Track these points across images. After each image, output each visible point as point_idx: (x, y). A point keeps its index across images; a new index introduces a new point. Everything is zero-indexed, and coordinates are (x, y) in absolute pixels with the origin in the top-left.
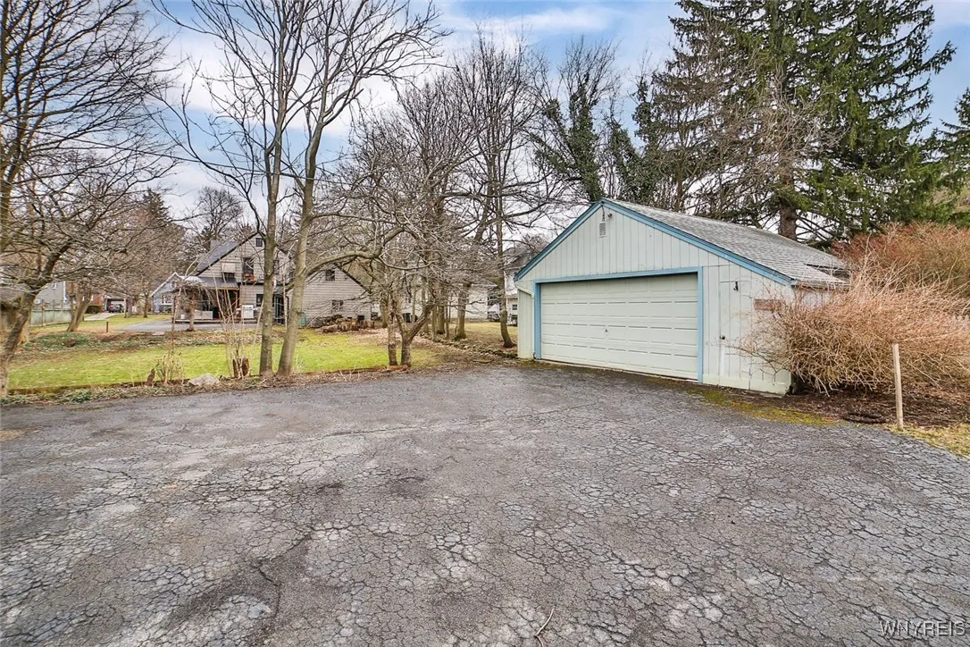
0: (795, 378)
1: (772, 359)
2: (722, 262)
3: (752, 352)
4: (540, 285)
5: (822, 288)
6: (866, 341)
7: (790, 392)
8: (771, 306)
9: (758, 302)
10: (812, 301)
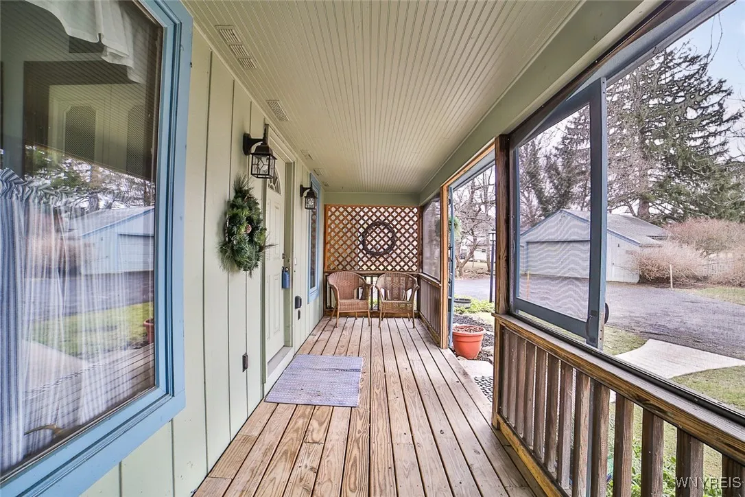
0: (640, 276)
1: (632, 270)
2: (613, 237)
3: (625, 268)
4: (528, 243)
5: (650, 246)
6: (664, 264)
7: (639, 282)
8: (632, 253)
9: (627, 251)
10: (647, 251)
